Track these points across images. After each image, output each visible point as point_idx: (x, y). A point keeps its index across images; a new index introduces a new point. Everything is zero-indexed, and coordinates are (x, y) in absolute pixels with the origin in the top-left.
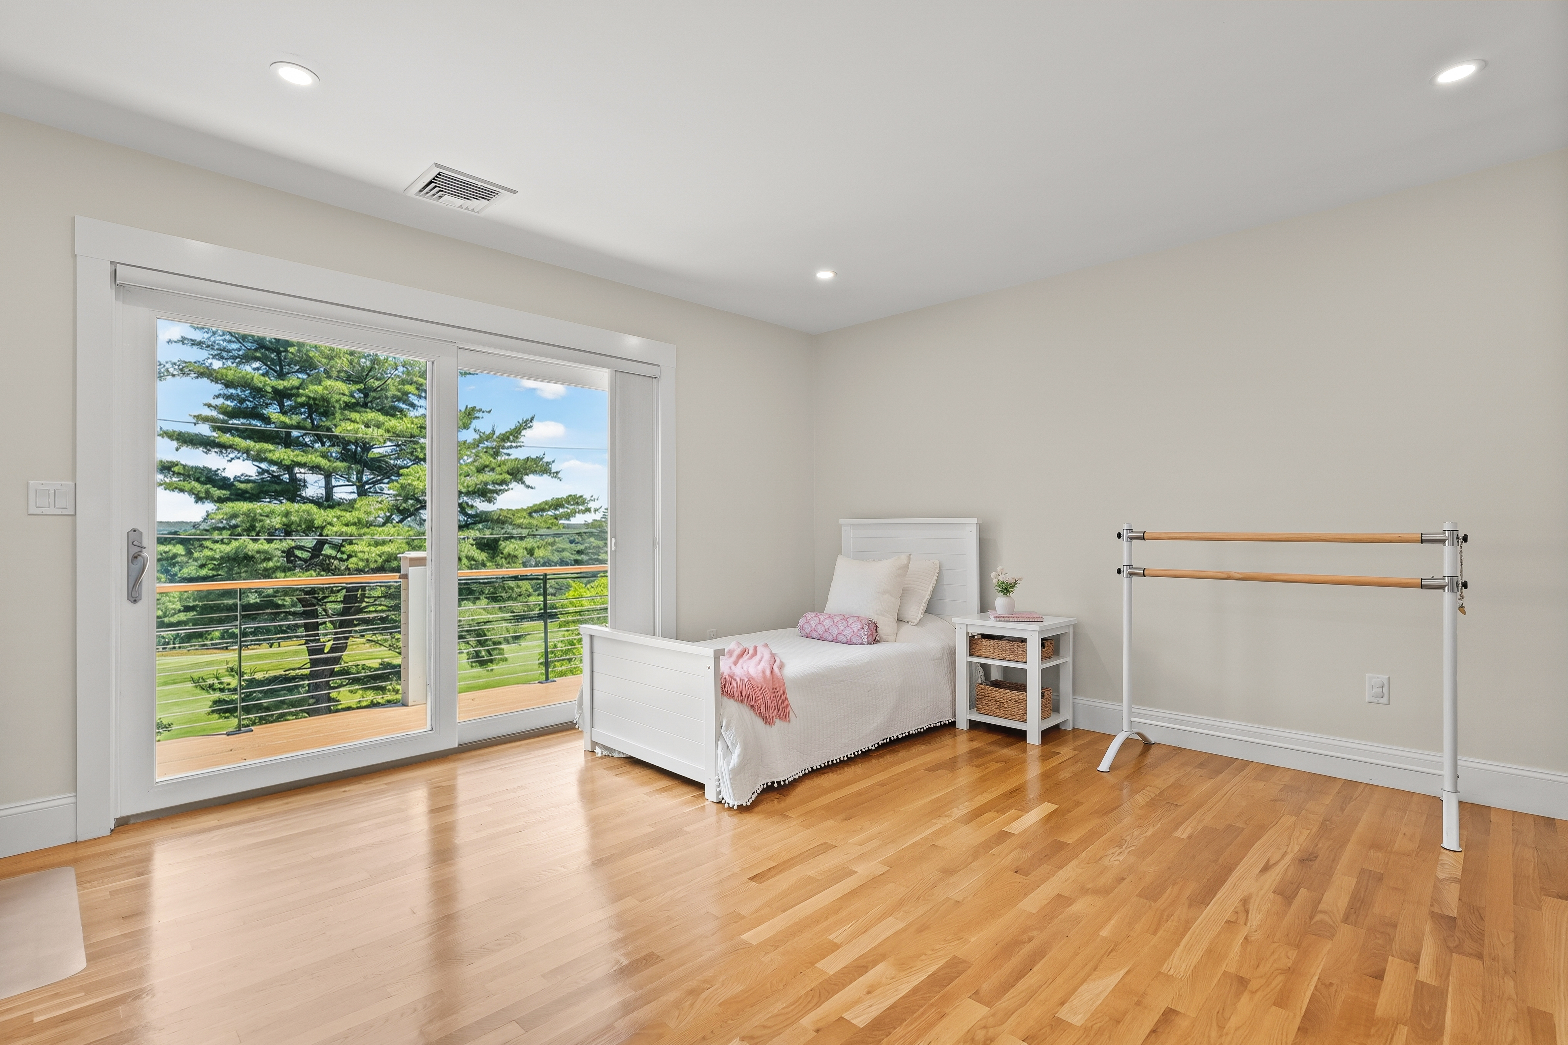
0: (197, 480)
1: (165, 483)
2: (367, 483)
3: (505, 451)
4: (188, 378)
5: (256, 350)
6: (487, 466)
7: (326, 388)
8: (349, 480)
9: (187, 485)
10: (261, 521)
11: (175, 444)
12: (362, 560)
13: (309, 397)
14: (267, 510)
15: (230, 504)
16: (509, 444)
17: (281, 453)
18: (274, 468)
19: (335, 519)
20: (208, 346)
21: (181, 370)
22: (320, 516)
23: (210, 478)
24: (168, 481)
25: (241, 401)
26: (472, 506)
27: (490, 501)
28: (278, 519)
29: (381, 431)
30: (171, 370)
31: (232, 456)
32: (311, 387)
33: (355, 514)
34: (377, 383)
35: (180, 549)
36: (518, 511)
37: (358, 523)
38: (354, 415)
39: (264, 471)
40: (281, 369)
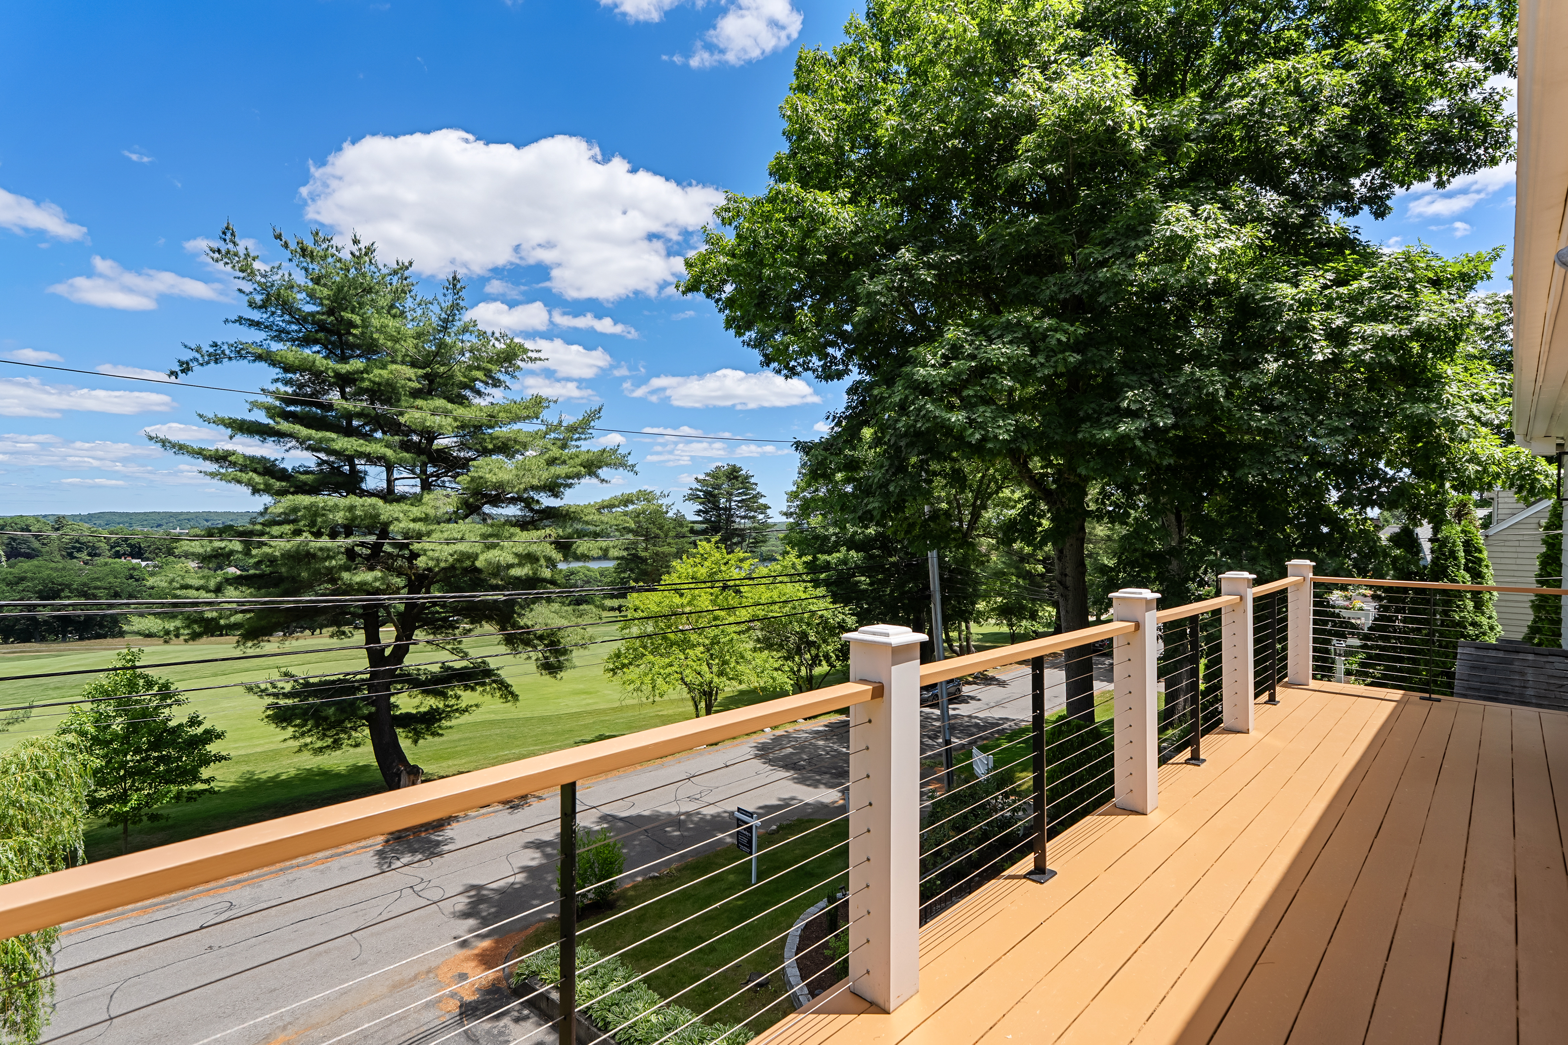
0: (255, 471)
1: (220, 474)
2: (432, 475)
3: (573, 443)
4: (246, 361)
5: (317, 332)
6: (556, 459)
7: (391, 372)
8: (414, 473)
9: (245, 477)
10: (323, 515)
11: (229, 431)
12: (432, 559)
13: (374, 382)
14: (330, 503)
15: (290, 497)
16: (577, 436)
17: (342, 443)
18: (332, 459)
19: (401, 515)
20: (266, 327)
21: (239, 352)
22: (387, 511)
23: (268, 469)
24: (223, 471)
25: (301, 386)
26: (538, 502)
27: (556, 496)
28: (341, 514)
29: (450, 420)
30: (227, 352)
31: (289, 445)
32: (377, 371)
33: (424, 509)
34: (442, 369)
35: (236, 545)
36: (586, 507)
37: (426, 519)
38: (419, 402)
39: (325, 462)
40: (342, 352)
